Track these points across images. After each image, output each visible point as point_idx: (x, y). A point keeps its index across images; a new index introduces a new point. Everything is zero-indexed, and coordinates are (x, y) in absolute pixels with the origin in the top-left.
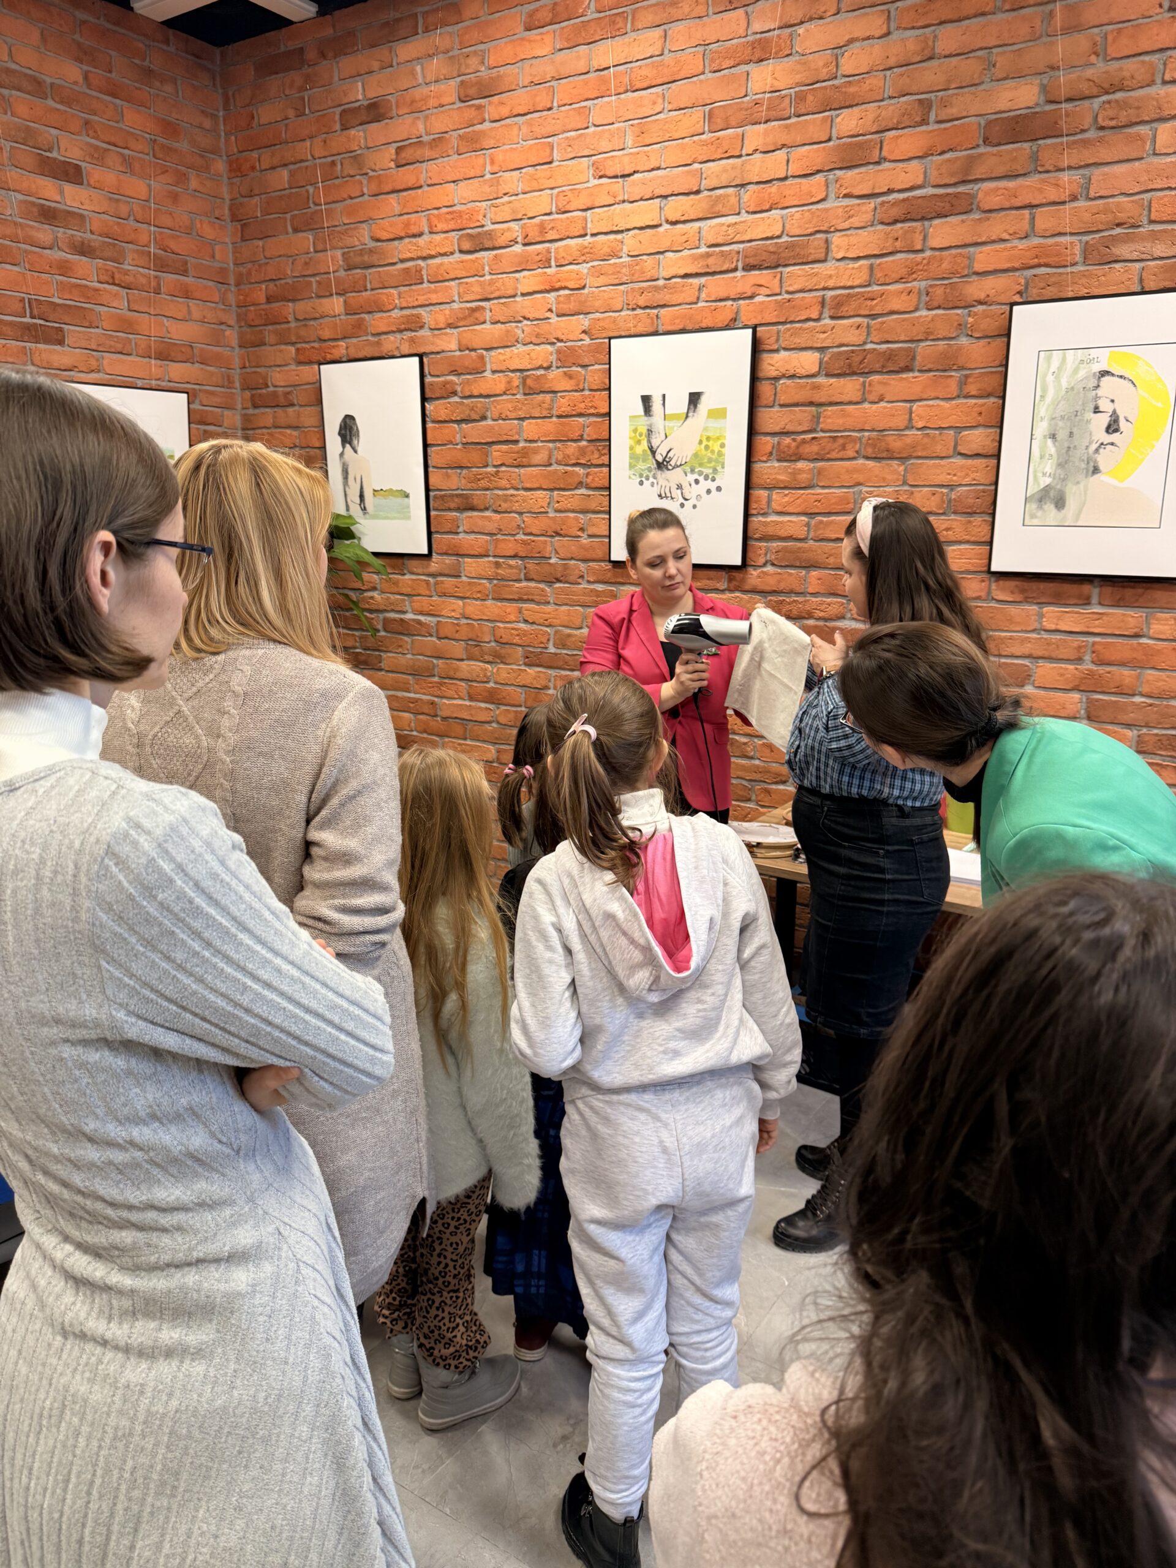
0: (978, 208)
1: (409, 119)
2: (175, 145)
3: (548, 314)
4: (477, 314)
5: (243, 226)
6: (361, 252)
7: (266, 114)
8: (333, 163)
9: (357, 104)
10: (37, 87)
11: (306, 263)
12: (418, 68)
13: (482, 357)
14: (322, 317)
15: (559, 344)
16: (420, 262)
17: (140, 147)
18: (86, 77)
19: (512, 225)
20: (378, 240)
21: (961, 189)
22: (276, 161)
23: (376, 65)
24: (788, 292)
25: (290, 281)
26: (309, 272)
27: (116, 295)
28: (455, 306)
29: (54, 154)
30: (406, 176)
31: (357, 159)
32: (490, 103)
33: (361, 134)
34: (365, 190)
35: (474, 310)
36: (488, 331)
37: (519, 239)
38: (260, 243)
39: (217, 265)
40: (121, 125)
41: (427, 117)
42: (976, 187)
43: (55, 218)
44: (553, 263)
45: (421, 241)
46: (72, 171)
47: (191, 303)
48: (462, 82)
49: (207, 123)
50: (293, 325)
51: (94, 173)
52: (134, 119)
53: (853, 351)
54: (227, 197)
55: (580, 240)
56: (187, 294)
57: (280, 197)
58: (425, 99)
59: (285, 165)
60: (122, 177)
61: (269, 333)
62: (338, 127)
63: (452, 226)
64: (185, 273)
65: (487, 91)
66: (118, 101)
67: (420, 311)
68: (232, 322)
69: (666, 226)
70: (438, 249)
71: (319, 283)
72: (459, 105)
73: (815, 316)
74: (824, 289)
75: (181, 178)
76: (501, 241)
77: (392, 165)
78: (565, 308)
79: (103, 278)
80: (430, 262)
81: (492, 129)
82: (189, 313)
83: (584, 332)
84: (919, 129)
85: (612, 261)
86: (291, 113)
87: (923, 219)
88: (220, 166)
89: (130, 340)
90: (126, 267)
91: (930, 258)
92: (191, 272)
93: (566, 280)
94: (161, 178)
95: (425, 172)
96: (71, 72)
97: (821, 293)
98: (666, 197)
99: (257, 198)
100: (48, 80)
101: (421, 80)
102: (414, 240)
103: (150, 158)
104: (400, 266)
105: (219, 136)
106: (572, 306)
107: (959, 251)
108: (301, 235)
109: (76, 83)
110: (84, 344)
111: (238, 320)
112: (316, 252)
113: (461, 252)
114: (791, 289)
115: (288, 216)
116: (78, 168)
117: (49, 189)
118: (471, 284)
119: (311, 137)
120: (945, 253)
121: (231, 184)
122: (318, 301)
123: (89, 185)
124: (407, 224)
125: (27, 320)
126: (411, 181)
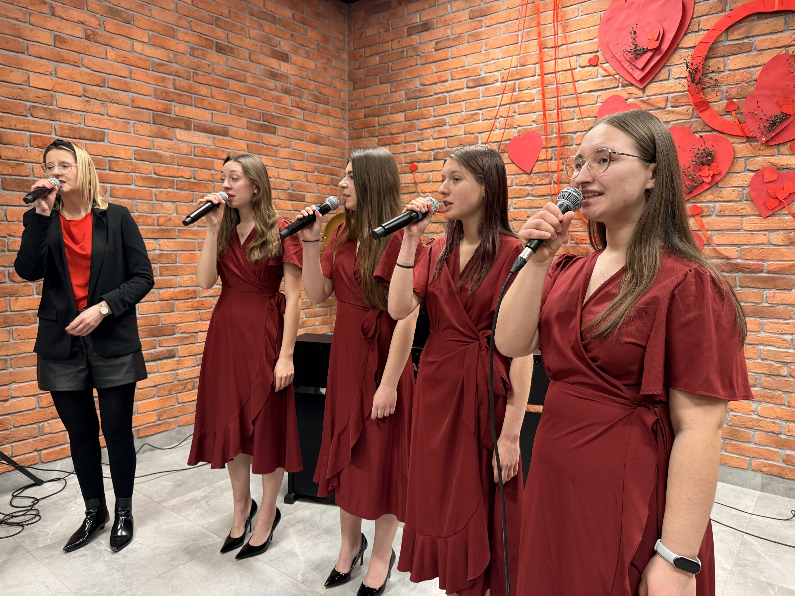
0: (755, 49)
1: (443, 28)
2: (327, 46)
3: (514, 114)
4: (475, 117)
5: (354, 83)
6: (415, 91)
7: (370, 32)
8: (403, 51)
9: (416, 24)
10: (274, 20)
11: (386, 98)
12: (449, 6)
13: (477, 137)
14: (392, 123)
15: (519, 128)
16: (445, 94)
17: (313, 46)
18: (293, 16)
19: (496, 73)
20: (424, 85)
21: (745, 41)
22: (373, 52)
23: (427, 6)
24: (647, 96)
25: (377, 107)
26: (388, 102)
27: (299, 113)
28: (463, 113)
29: (278, 49)
30: (441, 54)
31: (415, 49)
32: (485, 19)
33: (418, 37)
34: (418, 62)
35: (473, 115)
36: (481, 124)
37: (499, 80)
38: (363, 90)
39: (341, 101)
40: (305, 37)
41: (452, 28)
42: (754, 39)
43: (276, 76)
44: (517, 90)
45: (445, 83)
46: (285, 56)
47: (330, 118)
48: (471, 10)
49: (341, 37)
50: (377, 128)
51: (294, 58)
52: (311, 34)
53: (685, 123)
54: (347, 70)
55: (532, 78)
56: (328, 114)
57: (374, 69)
58: (452, 19)
59: (378, 54)
60: (305, 59)
61: (365, 132)
62: (406, 35)
63: (463, 76)
64: (327, 104)
65: (484, 14)
66: (305, 27)
67: (444, 117)
68: (346, 128)
69: (579, 69)
70: (456, 87)
71: (392, 107)
72: (469, 20)
73: (663, 106)
74: (668, 93)
75: (329, 61)
76: (489, 82)
77: (433, 50)
78: (523, 111)
79: (294, 104)
80: (450, 93)
81: (486, 30)
82: (329, 122)
83: (533, 121)
84: (720, 14)
85: (549, 87)
86: (382, 30)
87: (724, 56)
88: (345, 56)
89: (303, 134)
90: (303, 100)
91: (728, 75)
92: (330, 104)
93: (524, 97)
94: (321, 61)
95: (450, 52)
96: (287, 13)
97: (666, 95)
98: (579, 55)
99: (362, 70)
100: (278, 16)
101: (450, 11)
102: (443, 84)
103: (316, 51)
104: (435, 96)
105: (345, 43)
106: (527, 109)
107: (745, 70)
108: (384, 85)
109: (289, 18)
110: (284, 134)
111: (349, 127)
112: (391, 92)
113: (468, 87)
114: (649, 94)
115: (378, 77)
116: (287, 55)
117: (274, 63)
118: (473, 102)
119: (392, 40)
120: (738, 72)
121: (349, 64)
122: (391, 116)
123: (291, 62)
124: (440, 77)
125: (261, 122)
126: (443, 57)
